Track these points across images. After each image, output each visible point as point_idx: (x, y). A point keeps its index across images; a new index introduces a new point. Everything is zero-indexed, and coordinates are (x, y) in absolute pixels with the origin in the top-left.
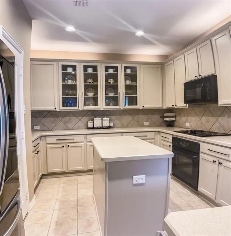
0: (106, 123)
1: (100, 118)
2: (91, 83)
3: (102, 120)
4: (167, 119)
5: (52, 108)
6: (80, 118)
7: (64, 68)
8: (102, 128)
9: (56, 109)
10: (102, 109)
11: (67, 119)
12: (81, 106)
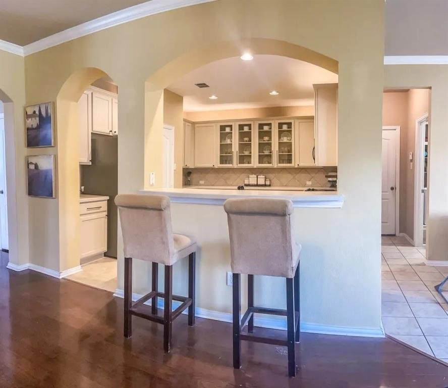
0: (261, 181)
1: (255, 176)
2: (246, 141)
3: (257, 177)
4: (330, 179)
5: (210, 165)
6: (238, 175)
7: (223, 128)
8: (257, 185)
9: (215, 166)
10: (255, 167)
11: (226, 175)
12: (235, 164)
